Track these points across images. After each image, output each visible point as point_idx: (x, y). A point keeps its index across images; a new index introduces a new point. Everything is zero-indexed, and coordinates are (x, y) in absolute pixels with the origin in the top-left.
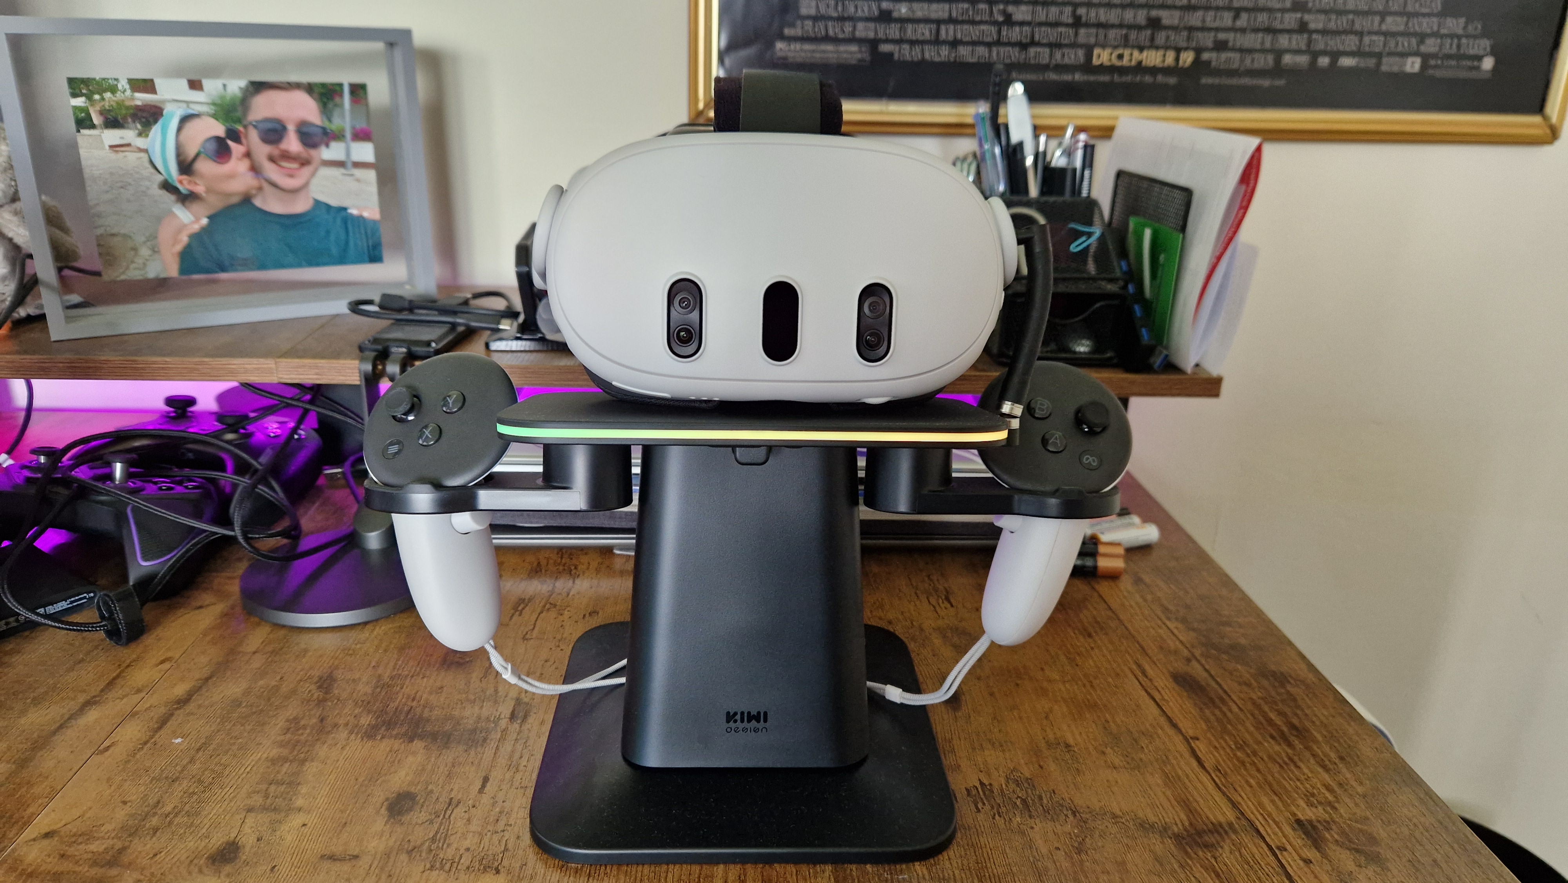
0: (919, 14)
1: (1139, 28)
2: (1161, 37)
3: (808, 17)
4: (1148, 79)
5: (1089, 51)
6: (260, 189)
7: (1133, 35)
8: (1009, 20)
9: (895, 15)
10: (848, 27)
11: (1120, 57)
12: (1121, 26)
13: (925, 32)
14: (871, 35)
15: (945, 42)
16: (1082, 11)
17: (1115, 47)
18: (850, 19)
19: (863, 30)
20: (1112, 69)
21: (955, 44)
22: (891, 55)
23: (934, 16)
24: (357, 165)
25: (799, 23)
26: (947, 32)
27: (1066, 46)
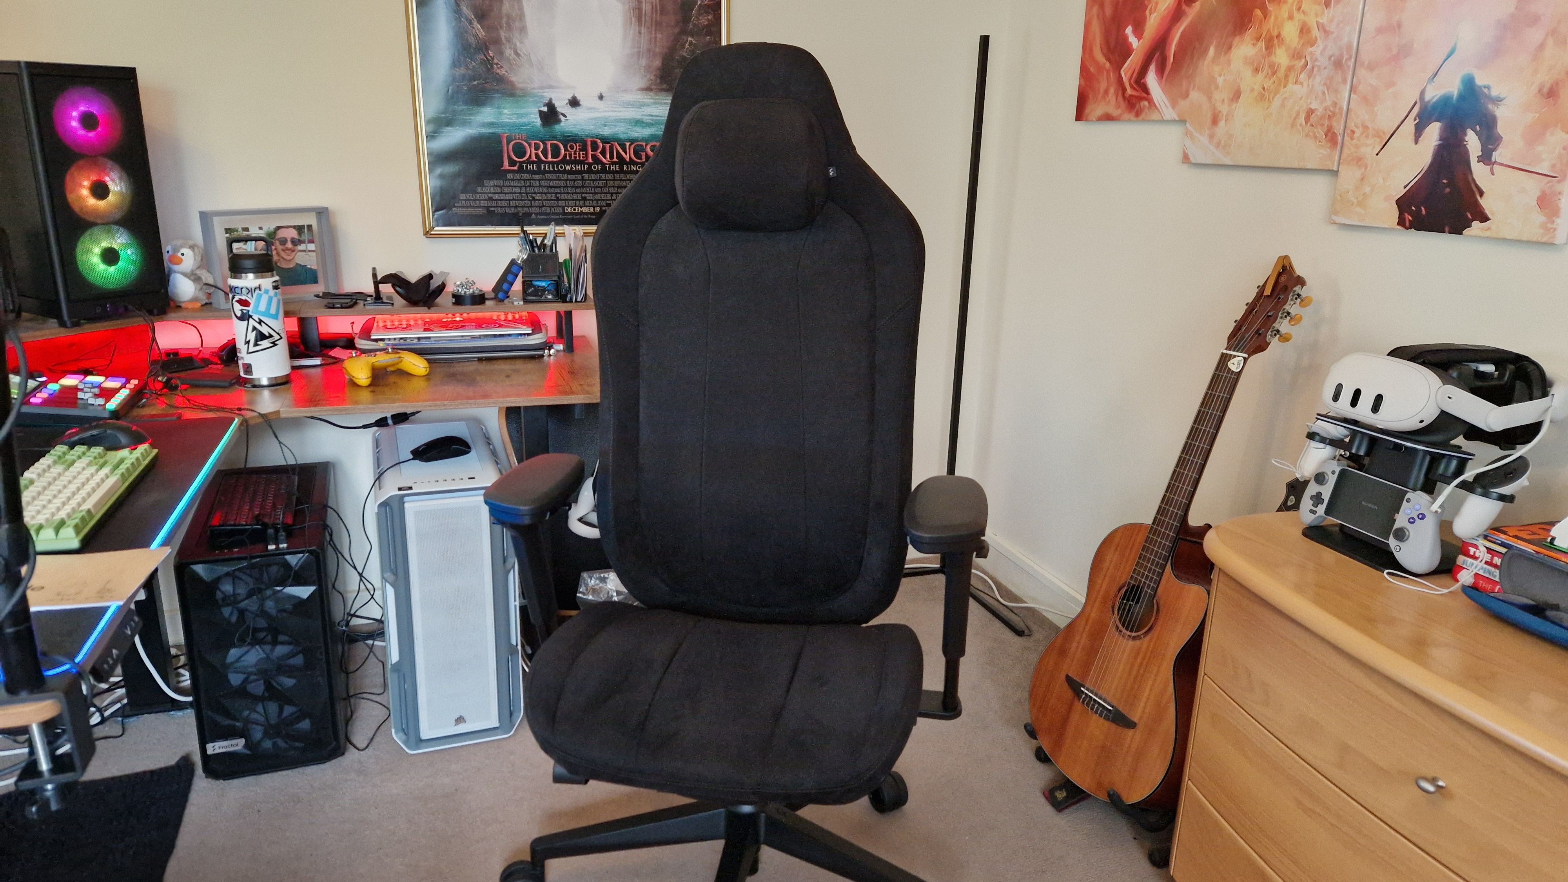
0: (502, 198)
1: (580, 200)
2: (587, 203)
3: (464, 200)
4: (585, 217)
5: (563, 208)
6: (279, 260)
7: (577, 203)
8: (534, 199)
9: (494, 198)
10: (478, 203)
11: (574, 210)
12: (573, 200)
13: (505, 203)
14: (486, 205)
15: (512, 207)
16: (558, 195)
17: (572, 207)
18: (478, 200)
19: (483, 203)
20: (572, 214)
21: (516, 207)
22: (494, 211)
23: (507, 198)
24: (310, 251)
25: (460, 202)
26: (513, 203)
27: (555, 207)
